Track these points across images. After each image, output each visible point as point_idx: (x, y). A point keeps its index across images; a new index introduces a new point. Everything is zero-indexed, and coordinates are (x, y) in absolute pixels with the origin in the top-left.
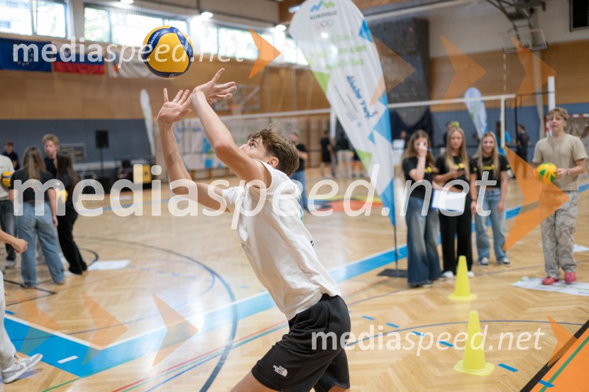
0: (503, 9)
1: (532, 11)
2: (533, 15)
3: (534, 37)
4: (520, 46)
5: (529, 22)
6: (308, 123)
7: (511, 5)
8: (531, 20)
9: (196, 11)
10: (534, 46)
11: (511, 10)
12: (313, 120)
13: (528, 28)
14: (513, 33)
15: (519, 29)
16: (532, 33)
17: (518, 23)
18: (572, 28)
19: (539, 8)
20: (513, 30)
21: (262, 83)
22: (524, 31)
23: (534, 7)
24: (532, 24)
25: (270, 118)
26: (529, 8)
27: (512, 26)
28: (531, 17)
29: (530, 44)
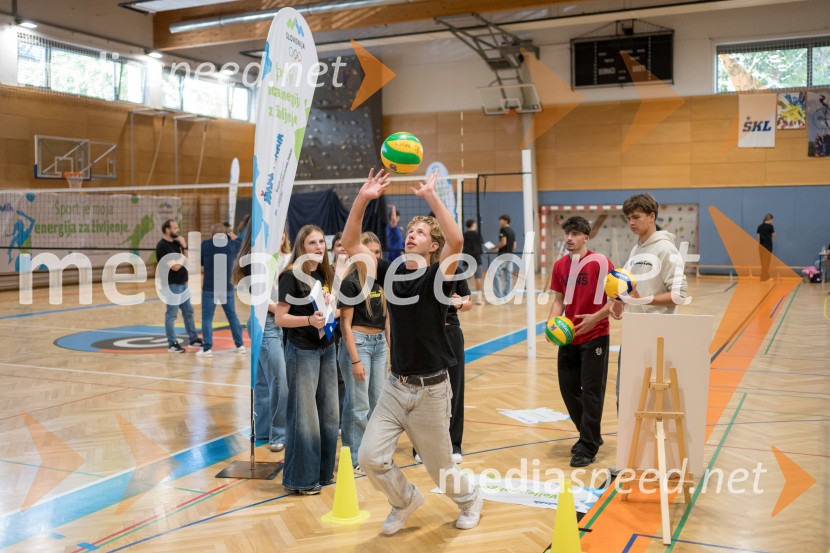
0: (481, 53)
1: (521, 59)
2: (523, 65)
3: (525, 94)
4: (506, 107)
5: (518, 73)
6: (198, 204)
7: (494, 48)
8: (519, 70)
9: (11, 19)
10: (524, 107)
11: (494, 55)
12: (206, 199)
13: (516, 81)
14: (497, 87)
15: (503, 82)
16: (522, 89)
17: (503, 74)
18: (574, 87)
19: (530, 56)
20: (497, 83)
21: (121, 140)
22: (512, 87)
23: (525, 54)
24: (522, 78)
25: (134, 193)
26: (517, 55)
27: (495, 78)
28: (520, 66)
29: (520, 104)
